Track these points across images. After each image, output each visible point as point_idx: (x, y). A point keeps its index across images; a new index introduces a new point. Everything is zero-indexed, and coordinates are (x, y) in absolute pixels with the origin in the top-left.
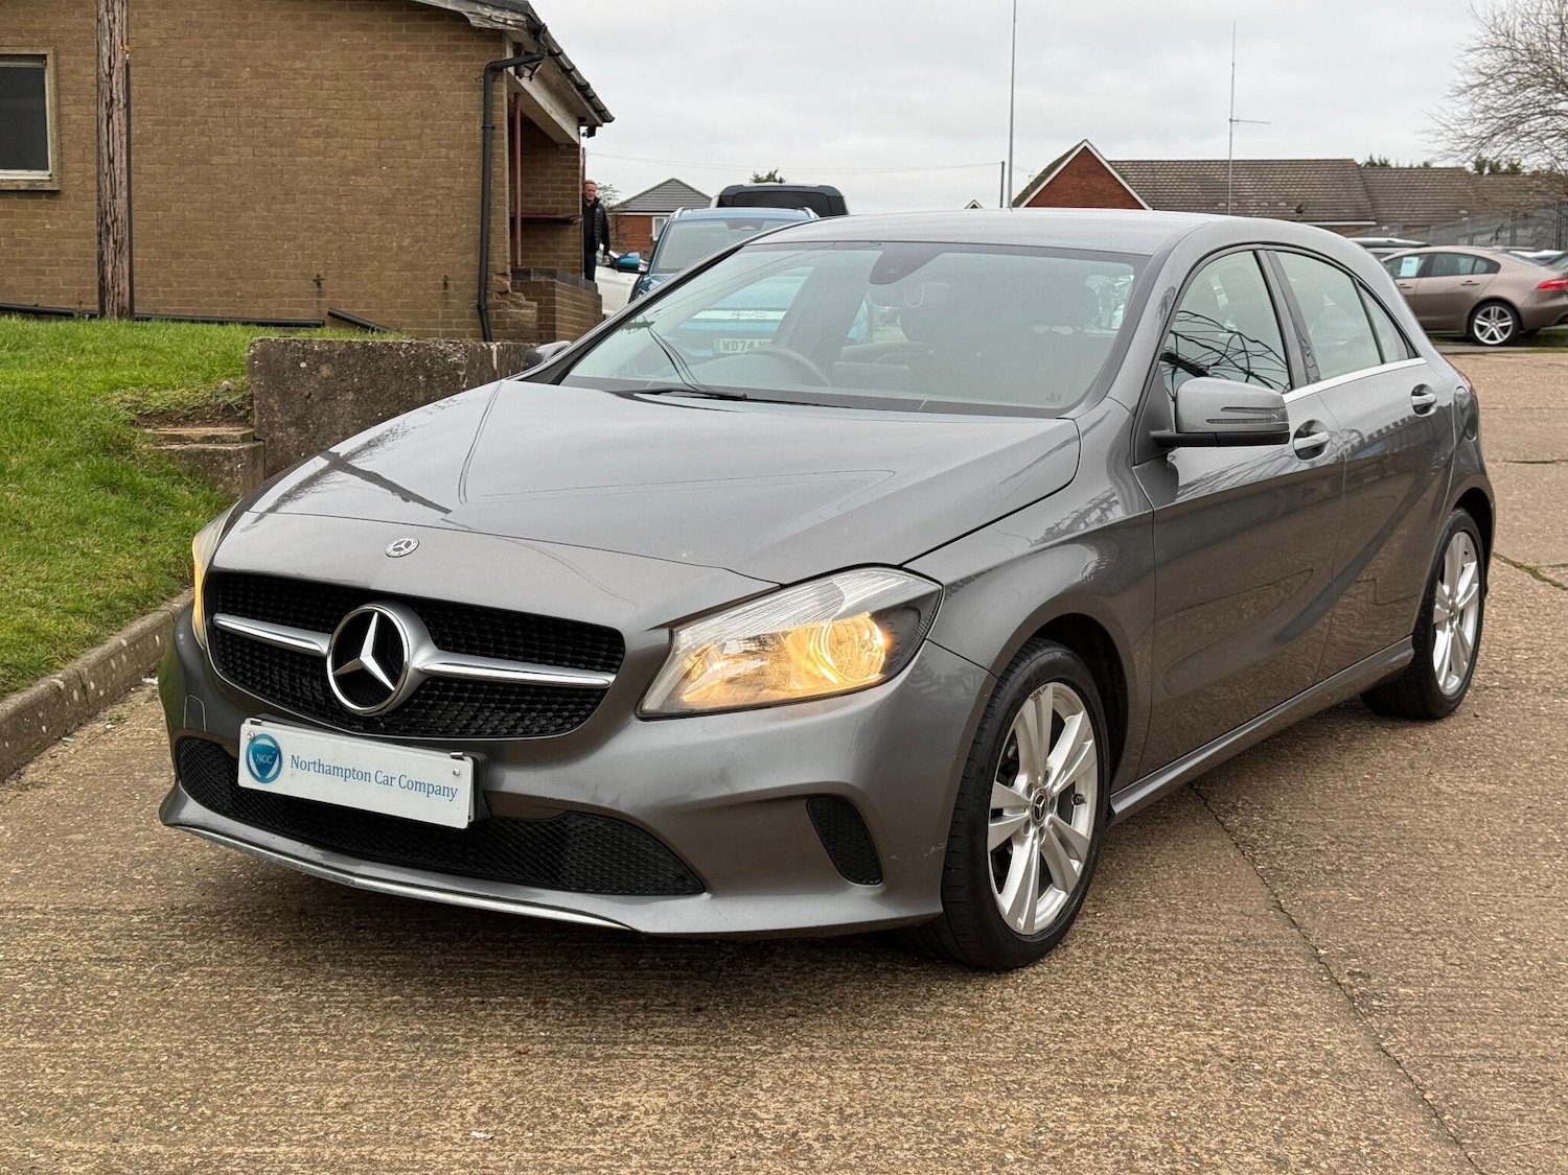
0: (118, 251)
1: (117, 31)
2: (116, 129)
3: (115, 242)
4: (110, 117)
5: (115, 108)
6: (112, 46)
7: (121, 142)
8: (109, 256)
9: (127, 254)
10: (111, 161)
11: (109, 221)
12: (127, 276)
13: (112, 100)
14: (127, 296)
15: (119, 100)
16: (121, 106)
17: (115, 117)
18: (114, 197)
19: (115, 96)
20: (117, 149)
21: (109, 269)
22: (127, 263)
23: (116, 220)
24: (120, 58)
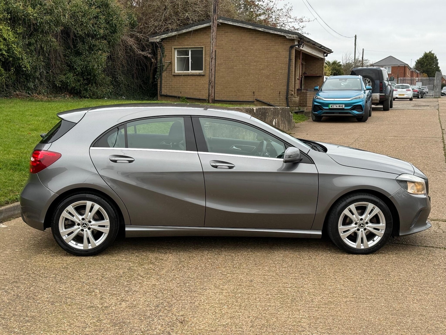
0: (212, 88)
1: (213, 44)
2: (213, 64)
3: (212, 86)
4: (212, 61)
6: (212, 47)
8: (210, 89)
9: (214, 88)
10: (212, 70)
12: (214, 93)
13: (212, 58)
14: (213, 97)
16: (214, 59)
17: (213, 61)
18: (212, 77)
20: (213, 67)
21: (210, 91)
22: (214, 90)
23: (212, 81)
24: (214, 49)
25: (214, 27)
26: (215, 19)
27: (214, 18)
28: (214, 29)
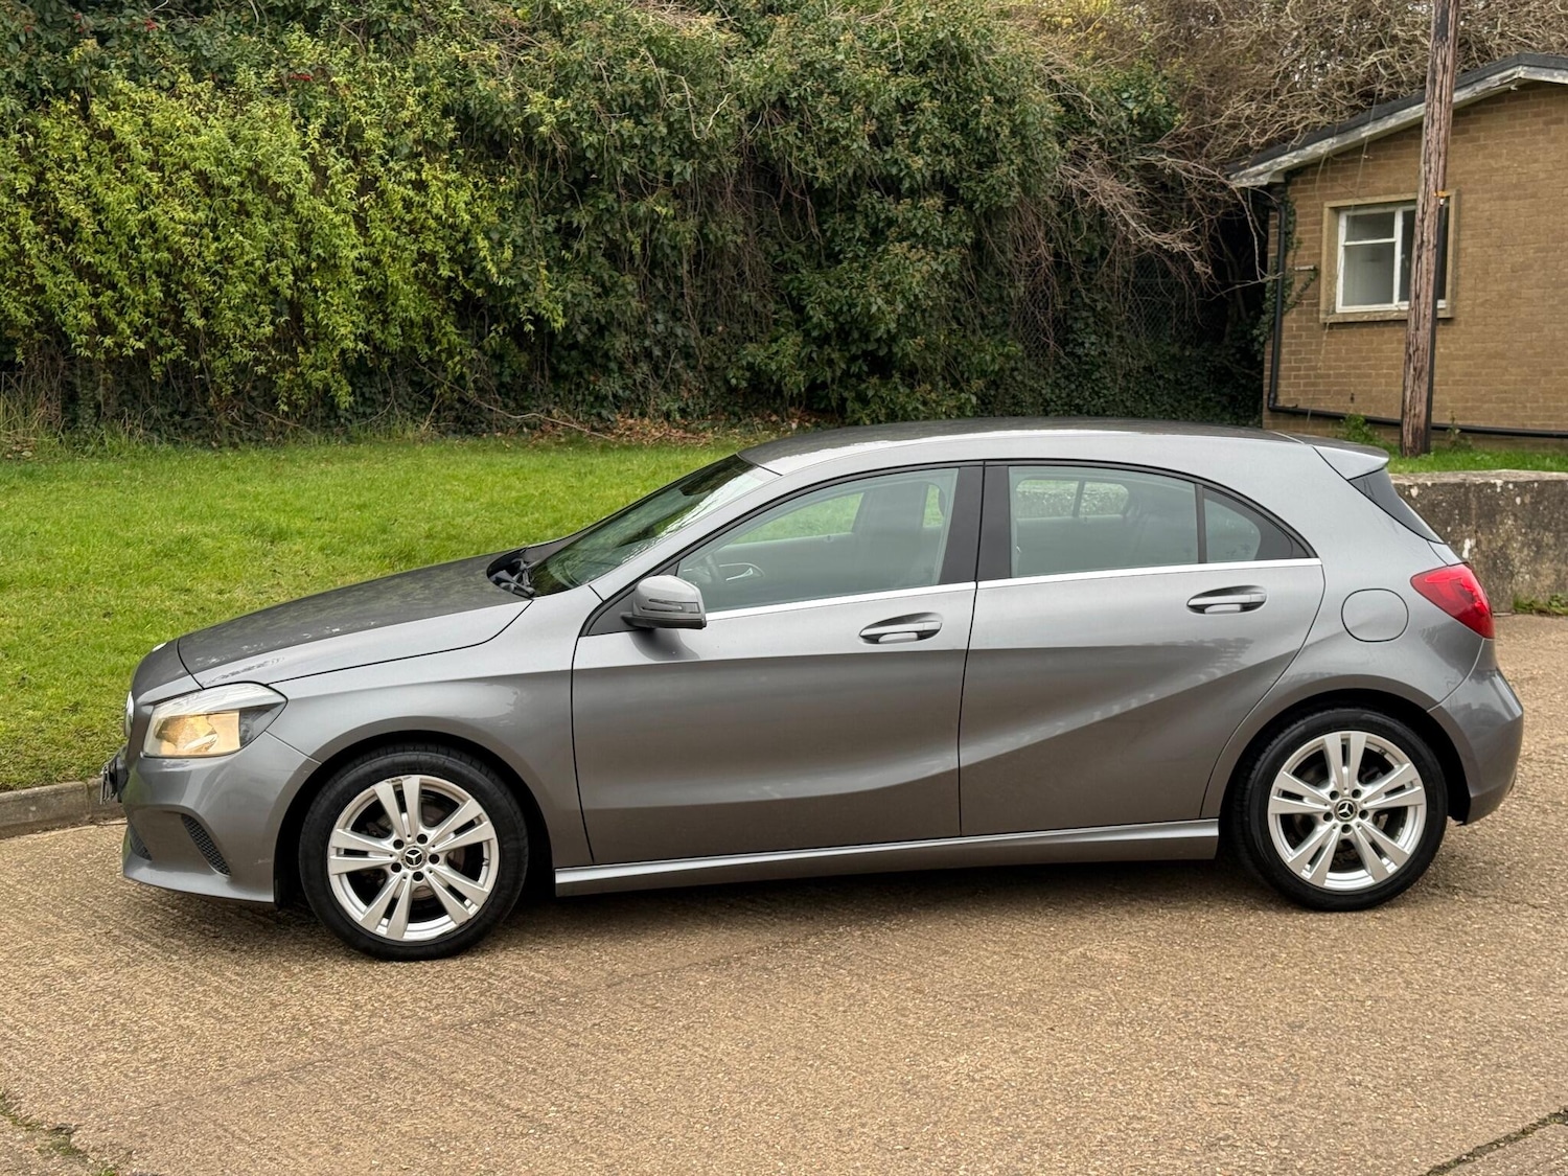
0: (1418, 376)
1: (1432, 180)
2: (1425, 266)
3: (1415, 369)
4: (1419, 257)
5: (1424, 249)
6: (1426, 193)
7: (1429, 279)
8: (1409, 383)
9: (1427, 379)
10: (1418, 297)
11: (1411, 350)
12: (1424, 399)
13: (1422, 242)
15: (1429, 241)
16: (1431, 246)
17: (1424, 258)
18: (1417, 329)
19: (1425, 239)
20: (1424, 286)
21: (1408, 393)
22: (1425, 388)
23: (1417, 349)
24: (1433, 204)
25: (1437, 104)
26: (1440, 67)
27: (1439, 61)
28: (1437, 110)
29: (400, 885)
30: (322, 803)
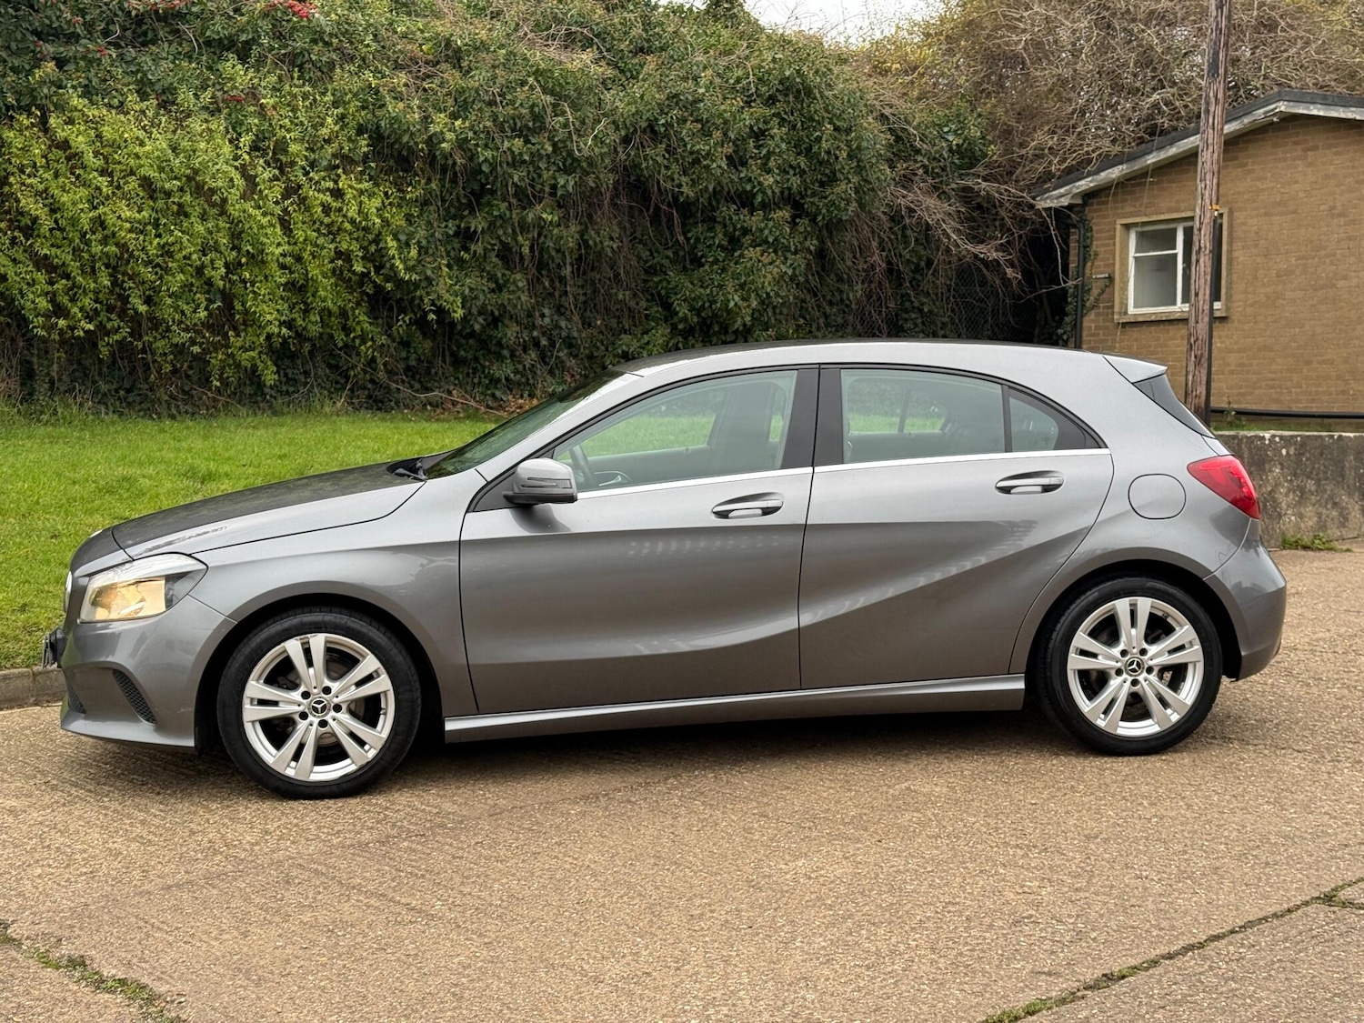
0: (1198, 363)
1: (1207, 195)
2: (1202, 269)
3: (1196, 357)
4: (1198, 261)
5: (1202, 254)
6: (1203, 207)
7: (1206, 280)
8: (1191, 368)
9: (1206, 365)
10: (1197, 295)
11: (1192, 341)
13: (1200, 248)
14: (1203, 398)
15: (1205, 247)
16: (1207, 252)
17: (1201, 261)
18: (1197, 322)
19: (1202, 245)
20: (1202, 285)
21: (1190, 378)
22: (1204, 372)
23: (1197, 339)
24: (1208, 215)
25: (1211, 131)
26: (1213, 100)
27: (1211, 94)
28: (1211, 136)
29: (307, 731)
30: (239, 658)
